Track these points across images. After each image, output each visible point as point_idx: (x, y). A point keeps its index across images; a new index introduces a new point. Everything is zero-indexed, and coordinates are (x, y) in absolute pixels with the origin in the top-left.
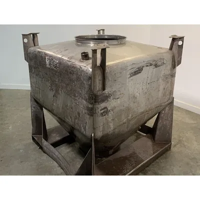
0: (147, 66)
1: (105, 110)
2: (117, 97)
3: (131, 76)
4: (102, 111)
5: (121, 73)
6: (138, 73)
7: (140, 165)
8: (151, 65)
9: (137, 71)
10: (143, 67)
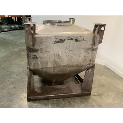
0: (68, 39)
1: (35, 56)
2: (44, 52)
3: (55, 43)
4: (33, 57)
5: (46, 39)
6: (61, 42)
7: (61, 95)
8: (72, 39)
9: (60, 41)
10: (65, 39)
